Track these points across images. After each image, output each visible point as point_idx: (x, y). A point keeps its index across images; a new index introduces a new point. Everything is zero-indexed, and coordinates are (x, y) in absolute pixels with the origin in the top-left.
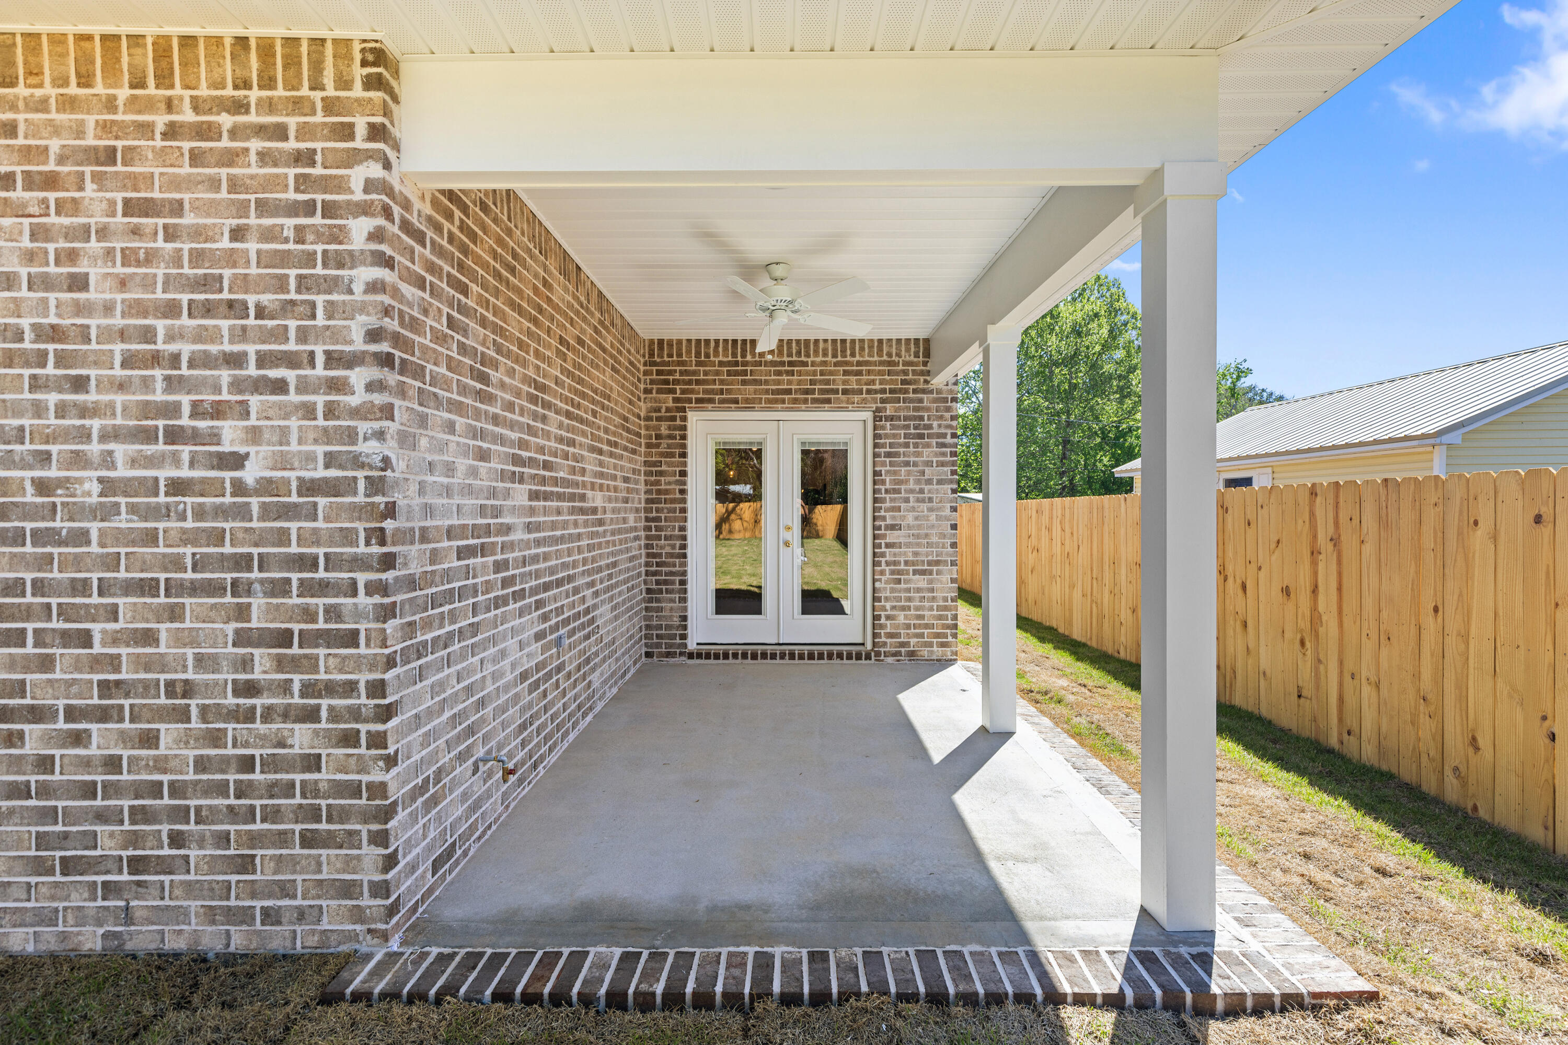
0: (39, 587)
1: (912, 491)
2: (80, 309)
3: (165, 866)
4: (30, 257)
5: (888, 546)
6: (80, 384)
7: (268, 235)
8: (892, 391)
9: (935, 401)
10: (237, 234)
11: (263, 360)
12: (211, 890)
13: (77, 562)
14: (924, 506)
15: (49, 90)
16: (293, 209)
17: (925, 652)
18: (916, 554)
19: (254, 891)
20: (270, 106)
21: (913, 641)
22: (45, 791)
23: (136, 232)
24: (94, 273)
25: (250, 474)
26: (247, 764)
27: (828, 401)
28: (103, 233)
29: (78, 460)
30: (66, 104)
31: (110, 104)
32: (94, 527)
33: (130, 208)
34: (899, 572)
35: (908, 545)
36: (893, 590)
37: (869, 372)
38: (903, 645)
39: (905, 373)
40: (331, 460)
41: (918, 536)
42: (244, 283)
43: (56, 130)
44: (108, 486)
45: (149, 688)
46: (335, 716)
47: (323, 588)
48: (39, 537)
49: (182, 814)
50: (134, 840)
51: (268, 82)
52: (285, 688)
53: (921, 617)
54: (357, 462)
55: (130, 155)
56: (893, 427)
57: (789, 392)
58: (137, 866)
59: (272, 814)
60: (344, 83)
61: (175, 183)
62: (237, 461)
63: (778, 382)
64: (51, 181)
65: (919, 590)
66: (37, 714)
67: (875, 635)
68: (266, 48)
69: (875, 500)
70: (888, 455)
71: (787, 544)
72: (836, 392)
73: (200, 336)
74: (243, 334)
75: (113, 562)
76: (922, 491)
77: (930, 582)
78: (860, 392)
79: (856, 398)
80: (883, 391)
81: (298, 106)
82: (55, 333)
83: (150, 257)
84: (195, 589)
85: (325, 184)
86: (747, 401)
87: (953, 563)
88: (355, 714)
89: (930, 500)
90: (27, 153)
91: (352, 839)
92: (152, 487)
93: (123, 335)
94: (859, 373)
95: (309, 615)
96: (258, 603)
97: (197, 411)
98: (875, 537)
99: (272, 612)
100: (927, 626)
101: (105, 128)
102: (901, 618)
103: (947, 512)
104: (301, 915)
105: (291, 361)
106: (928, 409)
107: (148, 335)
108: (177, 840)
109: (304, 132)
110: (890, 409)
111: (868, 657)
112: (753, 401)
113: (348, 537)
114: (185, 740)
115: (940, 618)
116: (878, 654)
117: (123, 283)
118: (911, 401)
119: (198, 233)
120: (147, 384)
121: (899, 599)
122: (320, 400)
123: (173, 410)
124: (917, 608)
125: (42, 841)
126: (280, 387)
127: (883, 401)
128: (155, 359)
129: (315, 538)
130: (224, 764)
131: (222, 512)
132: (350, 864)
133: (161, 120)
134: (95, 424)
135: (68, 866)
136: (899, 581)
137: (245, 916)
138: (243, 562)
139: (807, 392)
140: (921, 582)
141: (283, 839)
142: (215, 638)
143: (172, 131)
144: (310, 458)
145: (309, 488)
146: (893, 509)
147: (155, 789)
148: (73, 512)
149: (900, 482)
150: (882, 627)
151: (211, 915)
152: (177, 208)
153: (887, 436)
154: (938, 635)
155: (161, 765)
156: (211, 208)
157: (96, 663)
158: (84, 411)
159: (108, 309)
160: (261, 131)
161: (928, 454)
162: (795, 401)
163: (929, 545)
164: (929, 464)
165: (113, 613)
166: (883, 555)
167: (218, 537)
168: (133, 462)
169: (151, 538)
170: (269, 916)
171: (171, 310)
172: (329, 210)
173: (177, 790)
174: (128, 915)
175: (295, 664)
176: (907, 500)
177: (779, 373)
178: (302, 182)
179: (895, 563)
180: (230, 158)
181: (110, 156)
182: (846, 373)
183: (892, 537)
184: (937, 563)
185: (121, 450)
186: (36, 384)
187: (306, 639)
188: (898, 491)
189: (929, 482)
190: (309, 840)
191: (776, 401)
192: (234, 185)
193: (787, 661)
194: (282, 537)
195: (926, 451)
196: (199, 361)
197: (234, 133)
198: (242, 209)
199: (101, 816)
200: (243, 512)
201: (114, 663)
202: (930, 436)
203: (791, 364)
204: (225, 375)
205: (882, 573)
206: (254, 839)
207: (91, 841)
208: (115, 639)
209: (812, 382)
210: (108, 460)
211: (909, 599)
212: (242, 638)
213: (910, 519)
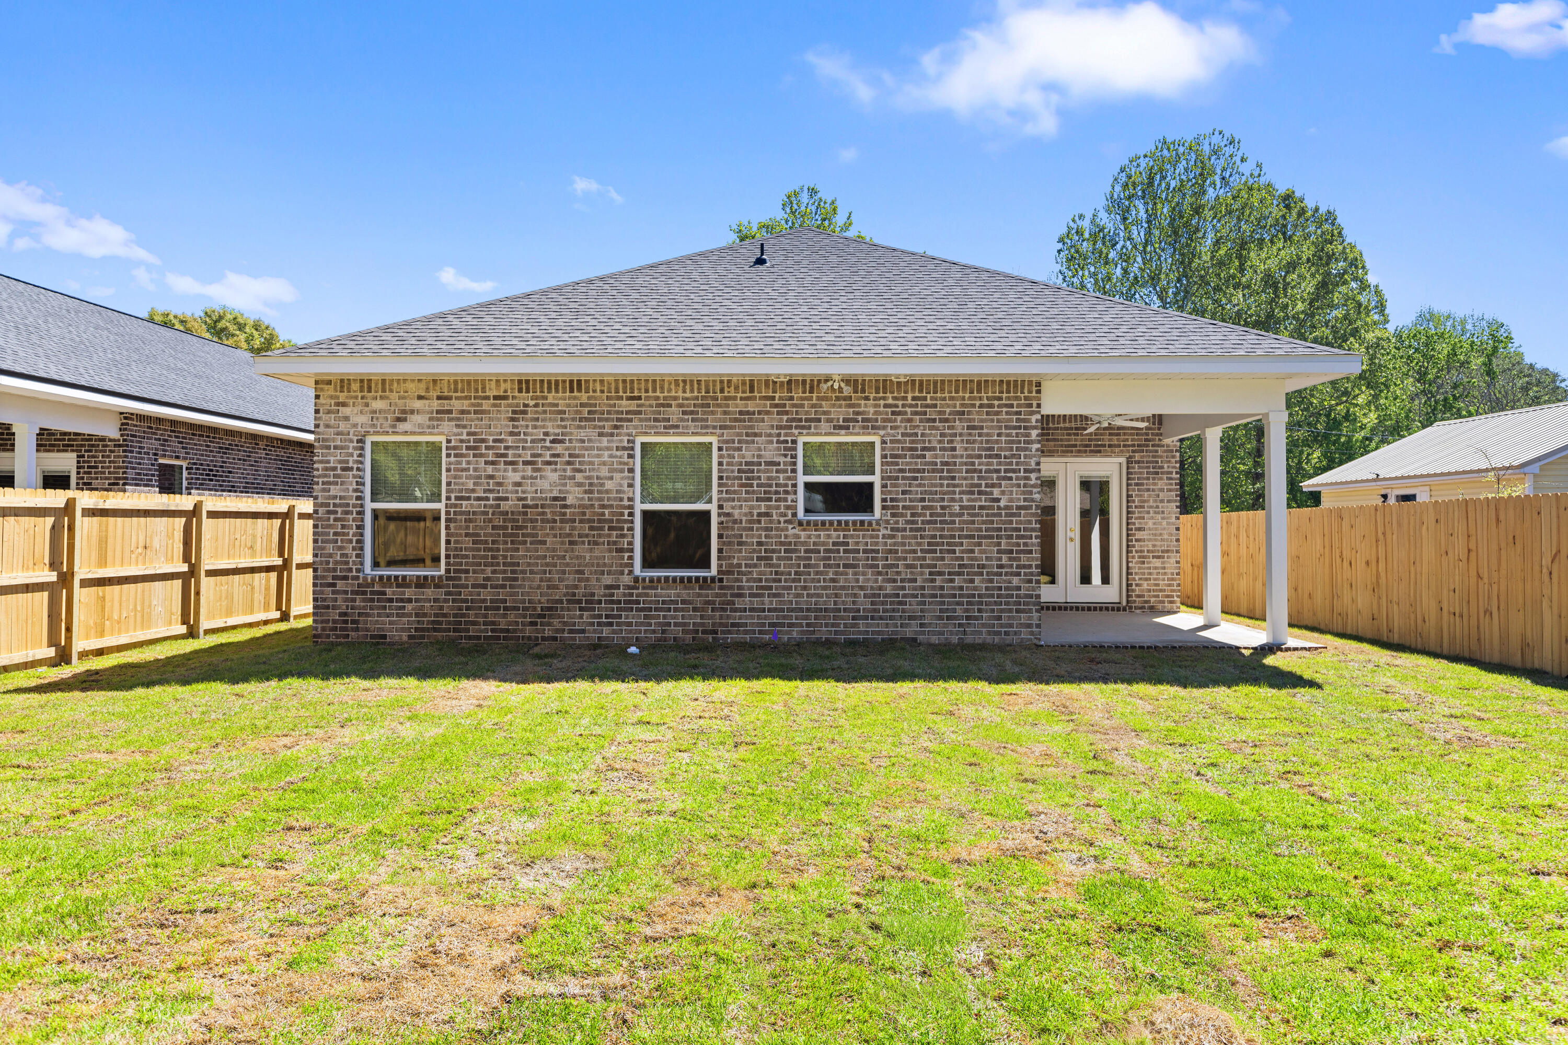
0: (941, 537)
1: (1151, 507)
2: (954, 457)
3: (976, 618)
4: (940, 442)
5: (1137, 540)
6: (953, 478)
7: (1008, 435)
8: (1139, 446)
9: (1165, 451)
10: (999, 435)
11: (1006, 471)
12: (989, 626)
13: (952, 529)
14: (1159, 516)
15: (947, 395)
16: (1015, 428)
17: (1160, 606)
18: (1154, 546)
19: (1001, 626)
20: (1008, 398)
21: (1153, 600)
22: (942, 596)
23: (970, 434)
24: (958, 446)
25: (1002, 504)
26: (1000, 588)
27: (1100, 452)
28: (961, 435)
29: (953, 500)
30: (952, 398)
31: (963, 399)
32: (957, 519)
33: (969, 428)
34: (1144, 557)
35: (1149, 540)
36: (1140, 568)
37: (1125, 434)
38: (1146, 602)
39: (1147, 434)
40: (1025, 500)
41: (1155, 535)
42: (1001, 449)
43: (948, 406)
44: (962, 507)
45: (972, 566)
46: (1025, 574)
47: (1022, 537)
48: (942, 522)
49: (981, 603)
50: (967, 610)
51: (1008, 392)
52: (1011, 566)
53: (1158, 585)
54: (1033, 500)
55: (969, 413)
56: (1139, 467)
57: (1075, 446)
58: (968, 618)
59: (1007, 603)
60: (1030, 392)
61: (982, 421)
62: (998, 500)
63: (1069, 440)
64: (947, 420)
65: (1156, 568)
66: (940, 574)
67: (1128, 596)
68: (1008, 383)
69: (1128, 513)
70: (1137, 484)
71: (1072, 540)
72: (1104, 446)
73: (988, 464)
74: (1000, 464)
75: (962, 530)
76: (1157, 507)
77: (1163, 563)
78: (1119, 446)
79: (1117, 450)
80: (1133, 445)
81: (1017, 398)
82: (947, 464)
83: (974, 442)
84: (986, 537)
85: (1024, 420)
86: (1049, 451)
87: (1178, 552)
88: (1032, 574)
89: (1163, 512)
90: (940, 413)
91: (1030, 611)
92: (974, 508)
93: (966, 464)
94: (1118, 434)
95: (1018, 545)
96: (1003, 541)
97: (987, 486)
98: (1128, 535)
99: (1008, 544)
100: (1161, 591)
101: (962, 405)
102: (1145, 585)
103: (1174, 520)
104: (1016, 633)
105: (1014, 471)
106: (1161, 457)
107: (973, 464)
108: (980, 611)
109: (1019, 406)
110: (1137, 456)
111: (1124, 609)
112: (1053, 451)
113: (1030, 522)
114: (982, 581)
115: (1169, 585)
116: (1131, 608)
117: (966, 449)
118: (1151, 451)
119: (988, 435)
120: (972, 478)
121: (1144, 574)
122: (1022, 482)
123: (980, 485)
124: (1155, 579)
125: (941, 611)
126: (1010, 479)
127: (1133, 451)
128: (975, 471)
129: (1020, 522)
130: (993, 588)
131: (994, 515)
132: (1030, 618)
133: (978, 403)
134: (957, 490)
135: (948, 618)
136: (1143, 563)
137: (999, 633)
138: (1000, 529)
139: (1086, 446)
140: (1157, 563)
141: (1010, 611)
142: (991, 552)
143: (981, 406)
144: (1019, 499)
145: (1019, 508)
146: (1140, 518)
147: (973, 596)
148: (951, 515)
149: (1144, 501)
150: (1133, 591)
151: (989, 633)
152: (982, 428)
153: (1136, 473)
154: (1168, 596)
155: (975, 588)
156: (992, 427)
157: (957, 559)
158: (955, 486)
159: (962, 456)
160: (1006, 406)
161: (1161, 484)
162: (1079, 451)
163: (1162, 540)
164: (1162, 490)
165: (962, 544)
166: (1134, 546)
167: (992, 522)
168: (968, 500)
169: (973, 522)
170: (1006, 633)
171: (980, 457)
172: (1026, 428)
173: (980, 596)
174: (965, 632)
175: (1014, 559)
176: (1148, 513)
177: (1069, 434)
178: (1018, 420)
179: (1141, 551)
180: (997, 413)
181: (963, 413)
182: (1110, 434)
183: (1139, 535)
184: (1167, 551)
185: (965, 497)
186: (941, 478)
187: (1018, 552)
188: (1143, 507)
189: (1162, 501)
190: (1018, 611)
191: (1067, 452)
192: (998, 421)
193: (1074, 612)
194: (1011, 522)
195: (1160, 482)
196: (987, 471)
197: (999, 406)
198: (1000, 428)
199: (958, 603)
200: (1000, 515)
201: (962, 559)
202: (1162, 473)
203: (1076, 429)
204: (995, 475)
205: (1133, 557)
206: (1002, 611)
207: (955, 611)
208: (962, 552)
209: (1090, 440)
210: (961, 500)
211: (1150, 574)
212: (999, 552)
213: (1150, 524)
